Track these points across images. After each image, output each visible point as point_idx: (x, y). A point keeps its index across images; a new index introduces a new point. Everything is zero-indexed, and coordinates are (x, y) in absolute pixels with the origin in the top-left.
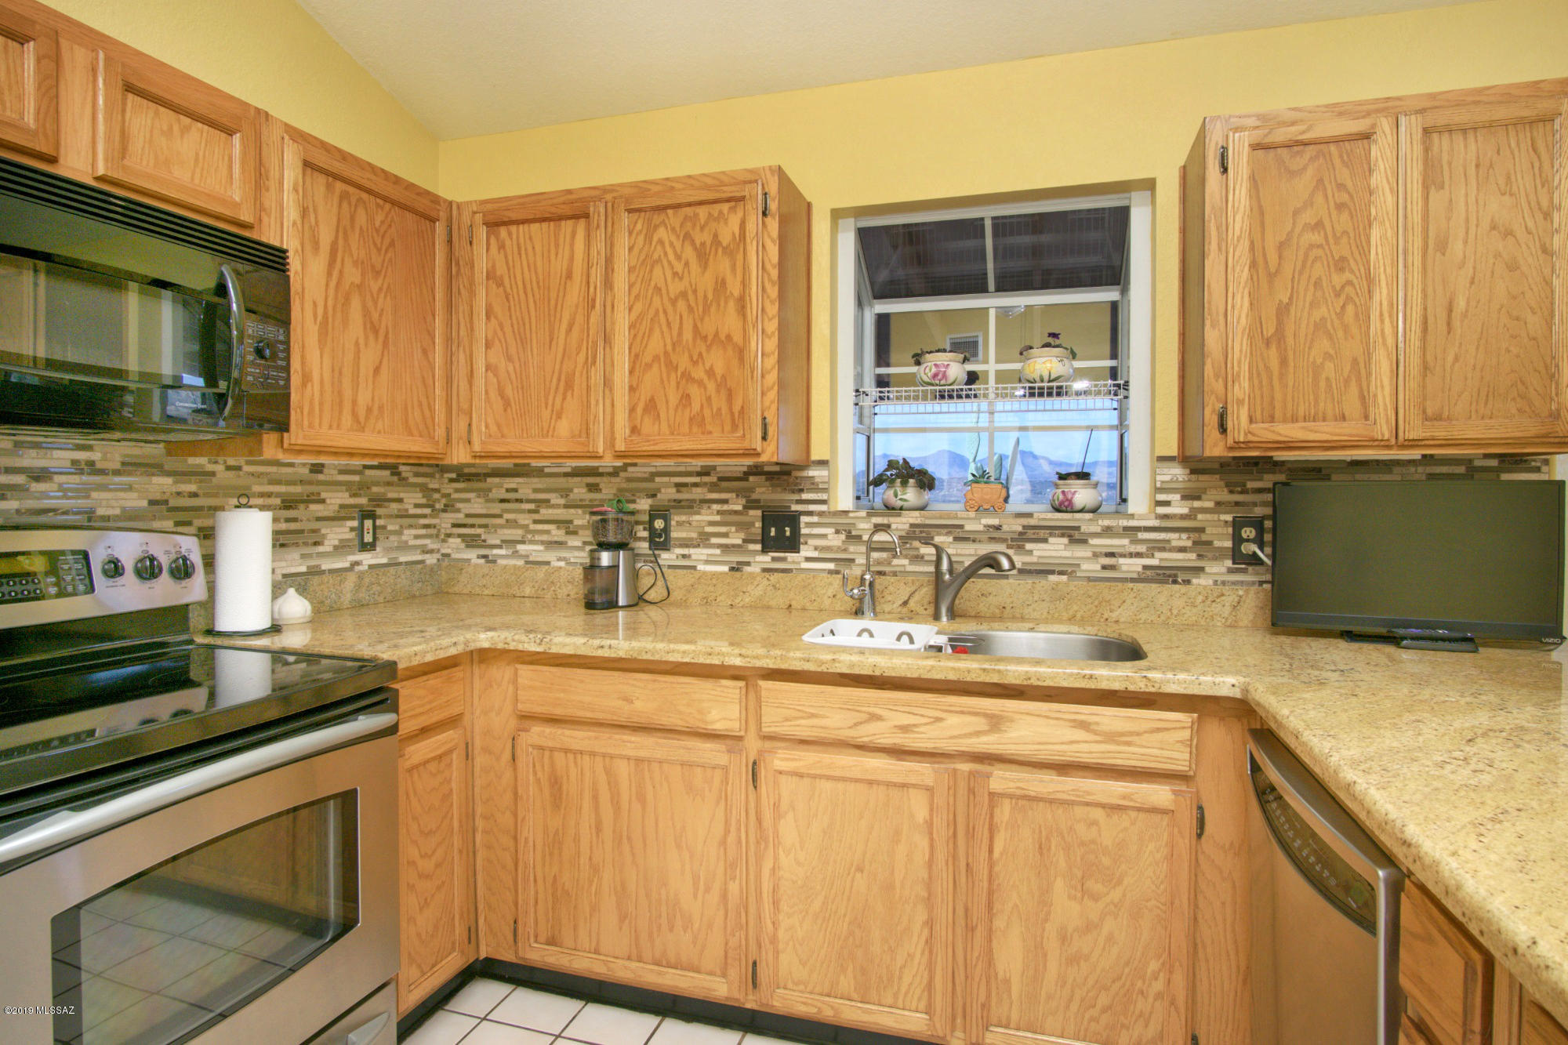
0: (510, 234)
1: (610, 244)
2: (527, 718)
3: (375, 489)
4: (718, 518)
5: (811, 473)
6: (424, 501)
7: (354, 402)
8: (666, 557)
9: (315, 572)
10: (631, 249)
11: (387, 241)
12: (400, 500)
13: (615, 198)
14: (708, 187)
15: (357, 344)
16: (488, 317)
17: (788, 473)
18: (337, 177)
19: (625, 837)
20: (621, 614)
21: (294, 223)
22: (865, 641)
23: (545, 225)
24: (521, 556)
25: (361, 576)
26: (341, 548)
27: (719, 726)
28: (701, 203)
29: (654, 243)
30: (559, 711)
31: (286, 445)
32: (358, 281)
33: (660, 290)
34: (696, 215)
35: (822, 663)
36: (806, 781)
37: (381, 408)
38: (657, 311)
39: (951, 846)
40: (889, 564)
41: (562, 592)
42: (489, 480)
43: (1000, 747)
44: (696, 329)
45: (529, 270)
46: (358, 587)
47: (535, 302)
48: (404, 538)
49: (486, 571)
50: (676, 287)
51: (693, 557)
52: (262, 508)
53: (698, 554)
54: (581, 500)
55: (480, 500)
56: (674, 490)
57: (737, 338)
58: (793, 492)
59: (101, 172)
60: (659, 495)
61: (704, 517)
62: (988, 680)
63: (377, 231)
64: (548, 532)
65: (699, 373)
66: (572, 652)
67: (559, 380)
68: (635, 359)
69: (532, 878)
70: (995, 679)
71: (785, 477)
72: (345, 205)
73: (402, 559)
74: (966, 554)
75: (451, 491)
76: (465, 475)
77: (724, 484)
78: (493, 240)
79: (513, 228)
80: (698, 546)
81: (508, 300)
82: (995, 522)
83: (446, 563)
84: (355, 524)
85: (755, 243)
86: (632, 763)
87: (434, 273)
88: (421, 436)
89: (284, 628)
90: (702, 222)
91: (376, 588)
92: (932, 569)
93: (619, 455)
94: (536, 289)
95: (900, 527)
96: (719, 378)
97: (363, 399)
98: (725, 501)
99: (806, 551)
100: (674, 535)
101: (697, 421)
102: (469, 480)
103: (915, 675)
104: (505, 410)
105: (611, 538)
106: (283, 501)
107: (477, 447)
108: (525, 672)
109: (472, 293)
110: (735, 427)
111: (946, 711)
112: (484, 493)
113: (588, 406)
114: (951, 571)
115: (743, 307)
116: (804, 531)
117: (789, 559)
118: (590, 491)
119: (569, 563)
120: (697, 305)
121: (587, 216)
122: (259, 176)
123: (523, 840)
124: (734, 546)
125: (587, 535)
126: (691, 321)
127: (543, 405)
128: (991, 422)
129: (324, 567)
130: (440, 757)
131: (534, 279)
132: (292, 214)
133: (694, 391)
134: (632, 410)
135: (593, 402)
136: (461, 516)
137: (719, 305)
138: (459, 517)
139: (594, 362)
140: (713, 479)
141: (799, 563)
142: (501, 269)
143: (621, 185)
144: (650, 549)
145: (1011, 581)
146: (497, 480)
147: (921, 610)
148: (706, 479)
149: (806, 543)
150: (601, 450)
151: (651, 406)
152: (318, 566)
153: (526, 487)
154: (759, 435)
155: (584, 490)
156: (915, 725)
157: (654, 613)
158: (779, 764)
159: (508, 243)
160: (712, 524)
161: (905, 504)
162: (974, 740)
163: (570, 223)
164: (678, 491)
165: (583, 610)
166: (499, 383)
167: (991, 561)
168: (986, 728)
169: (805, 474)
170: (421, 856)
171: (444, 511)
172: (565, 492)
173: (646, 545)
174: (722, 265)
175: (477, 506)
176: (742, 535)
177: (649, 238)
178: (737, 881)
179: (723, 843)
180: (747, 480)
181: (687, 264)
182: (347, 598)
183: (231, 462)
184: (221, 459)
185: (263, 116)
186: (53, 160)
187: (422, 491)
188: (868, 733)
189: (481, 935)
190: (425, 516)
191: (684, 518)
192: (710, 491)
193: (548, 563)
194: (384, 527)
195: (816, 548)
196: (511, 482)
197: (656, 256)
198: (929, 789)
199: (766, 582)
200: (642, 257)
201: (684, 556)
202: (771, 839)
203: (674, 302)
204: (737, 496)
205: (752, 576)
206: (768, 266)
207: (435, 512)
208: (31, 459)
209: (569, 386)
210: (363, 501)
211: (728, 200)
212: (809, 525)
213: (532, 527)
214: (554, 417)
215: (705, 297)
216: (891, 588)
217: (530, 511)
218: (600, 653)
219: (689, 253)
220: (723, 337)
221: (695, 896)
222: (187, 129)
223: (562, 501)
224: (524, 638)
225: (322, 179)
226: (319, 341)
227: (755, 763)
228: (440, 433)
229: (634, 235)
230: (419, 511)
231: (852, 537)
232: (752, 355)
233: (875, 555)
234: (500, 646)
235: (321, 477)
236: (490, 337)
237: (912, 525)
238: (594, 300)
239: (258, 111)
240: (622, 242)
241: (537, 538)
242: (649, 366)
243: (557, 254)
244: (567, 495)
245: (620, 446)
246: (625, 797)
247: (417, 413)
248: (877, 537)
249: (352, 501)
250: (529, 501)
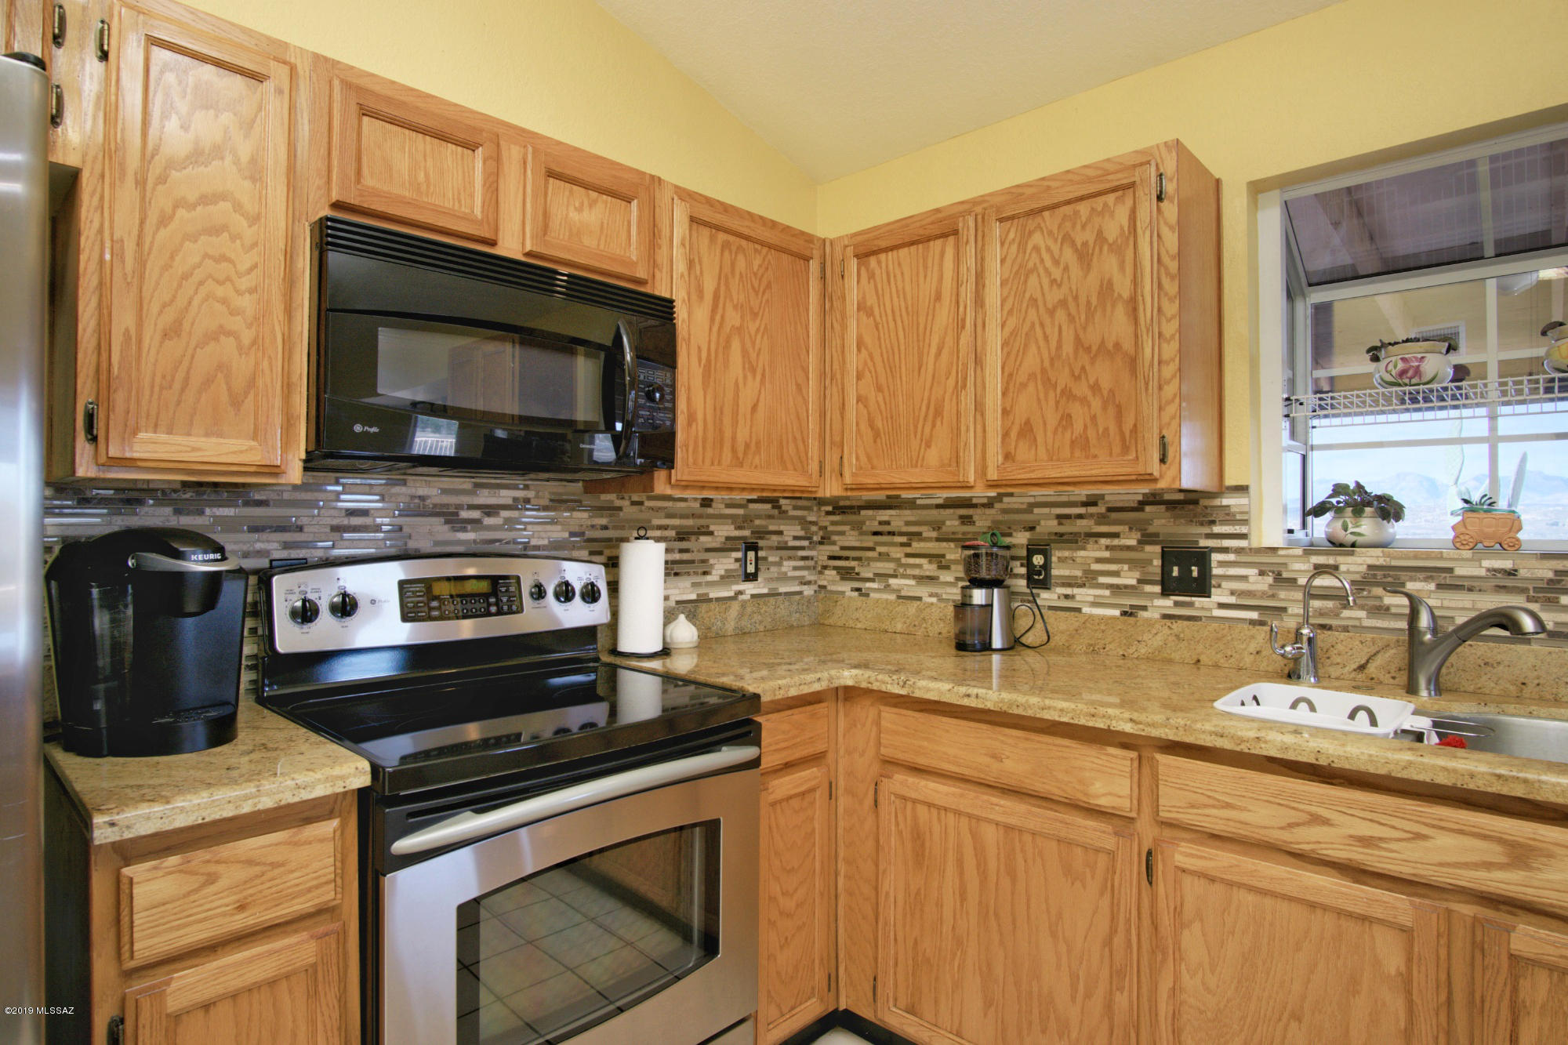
0: (879, 262)
1: (981, 261)
2: (890, 763)
3: (757, 522)
4: (1107, 554)
5: (1225, 502)
6: (802, 533)
7: (734, 439)
8: (1046, 597)
9: (703, 599)
10: (1003, 261)
11: (765, 281)
12: (780, 533)
13: (985, 209)
14: (1090, 180)
15: (737, 384)
16: (859, 350)
17: (1196, 502)
18: (718, 228)
19: (991, 912)
20: (996, 658)
21: (682, 276)
22: (1302, 715)
23: (913, 248)
24: (894, 591)
25: (744, 604)
26: (727, 578)
27: (1104, 802)
28: (1081, 199)
29: (1028, 251)
30: (922, 761)
31: (673, 481)
32: (737, 323)
33: (1036, 300)
34: (1076, 213)
35: (1242, 740)
36: (1218, 888)
37: (758, 443)
38: (1033, 324)
39: (1443, 1018)
40: (1337, 615)
41: (934, 630)
42: (863, 512)
43: (1530, 891)
44: (1078, 342)
45: (898, 297)
46: (741, 615)
47: (904, 329)
48: (784, 569)
49: (859, 604)
50: (1053, 296)
51: (1078, 598)
52: (658, 540)
53: (1084, 595)
54: (953, 533)
55: (852, 533)
56: (1055, 522)
57: (1128, 345)
58: (1202, 524)
59: (528, 248)
60: (1038, 528)
61: (1091, 553)
62: (1505, 790)
63: (755, 274)
64: (920, 566)
65: (1082, 389)
66: (936, 699)
67: (928, 408)
68: (1009, 378)
69: (892, 937)
70: (1519, 791)
71: (1191, 507)
72: (726, 253)
73: (782, 590)
74: (1461, 608)
75: (827, 524)
76: (839, 508)
77: (1114, 515)
78: (863, 270)
79: (883, 256)
80: (1083, 585)
81: (877, 329)
82: (1507, 564)
83: (822, 595)
84: (739, 555)
85: (1148, 233)
86: (1001, 831)
87: (808, 310)
88: (795, 470)
89: (673, 651)
90: (1084, 219)
91: (757, 618)
92: (1403, 625)
93: (992, 485)
94: (904, 313)
95: (1353, 568)
96: (1105, 393)
97: (742, 435)
98: (1116, 535)
99: (1218, 596)
100: (1054, 572)
101: (1081, 444)
102: (844, 513)
103: (1382, 771)
104: (875, 442)
105: (984, 574)
106: (677, 533)
107: (848, 479)
108: (889, 715)
109: (844, 327)
110: (1125, 449)
111: (1434, 826)
112: (858, 526)
113: (958, 434)
114: (1434, 631)
115: (1135, 310)
116: (1216, 571)
117: (1197, 605)
118: (963, 523)
119: (941, 600)
120: (1079, 312)
121: (955, 232)
122: (653, 235)
123: (884, 894)
124: (1126, 587)
125: (959, 571)
126: (1072, 332)
127: (912, 436)
128: (1493, 428)
129: (712, 595)
130: (803, 794)
131: (903, 304)
132: (680, 266)
133: (1077, 411)
134: (1006, 435)
135: (963, 428)
136: (836, 548)
137: (1104, 311)
138: (835, 550)
139: (964, 386)
140: (1101, 509)
141: (1210, 610)
142: (871, 301)
143: (991, 195)
144: (1028, 587)
145: (1535, 647)
146: (870, 512)
147: (1387, 679)
148: (1092, 510)
149: (1219, 586)
150: (972, 479)
151: (1027, 430)
152: (707, 594)
153: (897, 519)
154: (1156, 456)
155: (957, 523)
156: (1381, 839)
157: (1031, 657)
158: (1180, 859)
159: (877, 272)
160: (1099, 560)
161: (1359, 539)
162: (1482, 874)
163: (939, 242)
164: (1060, 524)
165: (954, 651)
166: (869, 414)
167: (1505, 621)
168: (1503, 859)
169: (1217, 502)
170: (783, 894)
171: (821, 543)
172: (937, 526)
173: (1023, 582)
174: (1108, 265)
175: (852, 539)
176: (1137, 575)
177: (1022, 247)
178: (1126, 993)
179: (1108, 942)
180: (1142, 510)
181: (1066, 269)
182: (730, 627)
183: (635, 498)
184: (626, 496)
185: (656, 181)
186: (493, 243)
187: (800, 524)
188: (1307, 838)
189: (842, 984)
190: (802, 548)
191: (1067, 554)
192: (1098, 524)
193: (919, 599)
194: (765, 559)
195: (1232, 593)
196: (884, 515)
197: (1031, 265)
198: (1403, 929)
199: (1166, 631)
200: (1015, 268)
201: (1067, 597)
202: (1171, 952)
203: (1052, 312)
204: (1131, 529)
205: (1150, 623)
206: (1166, 259)
207: (813, 545)
208: (485, 498)
209: (938, 413)
210: (746, 533)
211: (1114, 190)
212: (1222, 564)
213: (904, 560)
214: (923, 446)
215: (1089, 303)
216: (1340, 647)
217: (902, 545)
218: (966, 702)
219: (1068, 255)
220: (1110, 346)
221: (1073, 999)
222: (595, 202)
223: (934, 534)
224: (887, 678)
225: (706, 232)
226: (703, 383)
227: (1149, 853)
228: (814, 466)
229: (1006, 246)
230: (797, 543)
231: (1282, 580)
232: (1147, 364)
233: (1316, 604)
234: (864, 685)
235: (710, 511)
236: (860, 368)
237: (1370, 567)
238: (964, 320)
239: (652, 177)
240: (994, 252)
241: (909, 572)
242: (1024, 386)
243: (925, 277)
244: (939, 528)
245: (993, 474)
246: (992, 864)
247: (792, 446)
248: (1318, 582)
249: (737, 533)
250: (901, 534)
